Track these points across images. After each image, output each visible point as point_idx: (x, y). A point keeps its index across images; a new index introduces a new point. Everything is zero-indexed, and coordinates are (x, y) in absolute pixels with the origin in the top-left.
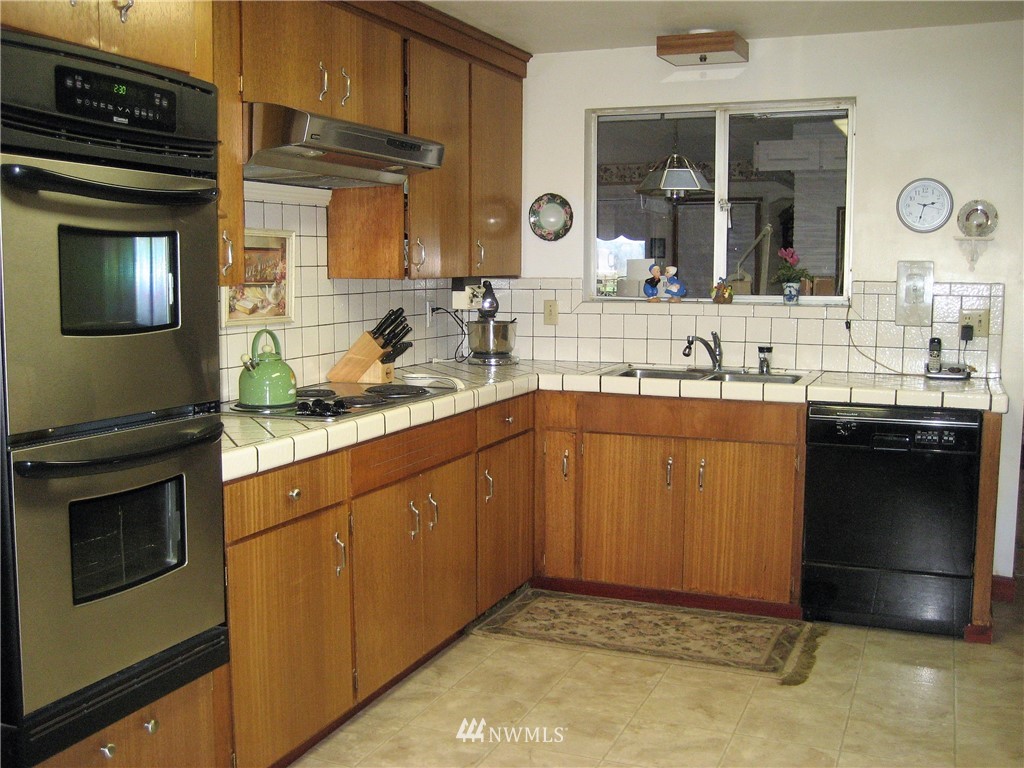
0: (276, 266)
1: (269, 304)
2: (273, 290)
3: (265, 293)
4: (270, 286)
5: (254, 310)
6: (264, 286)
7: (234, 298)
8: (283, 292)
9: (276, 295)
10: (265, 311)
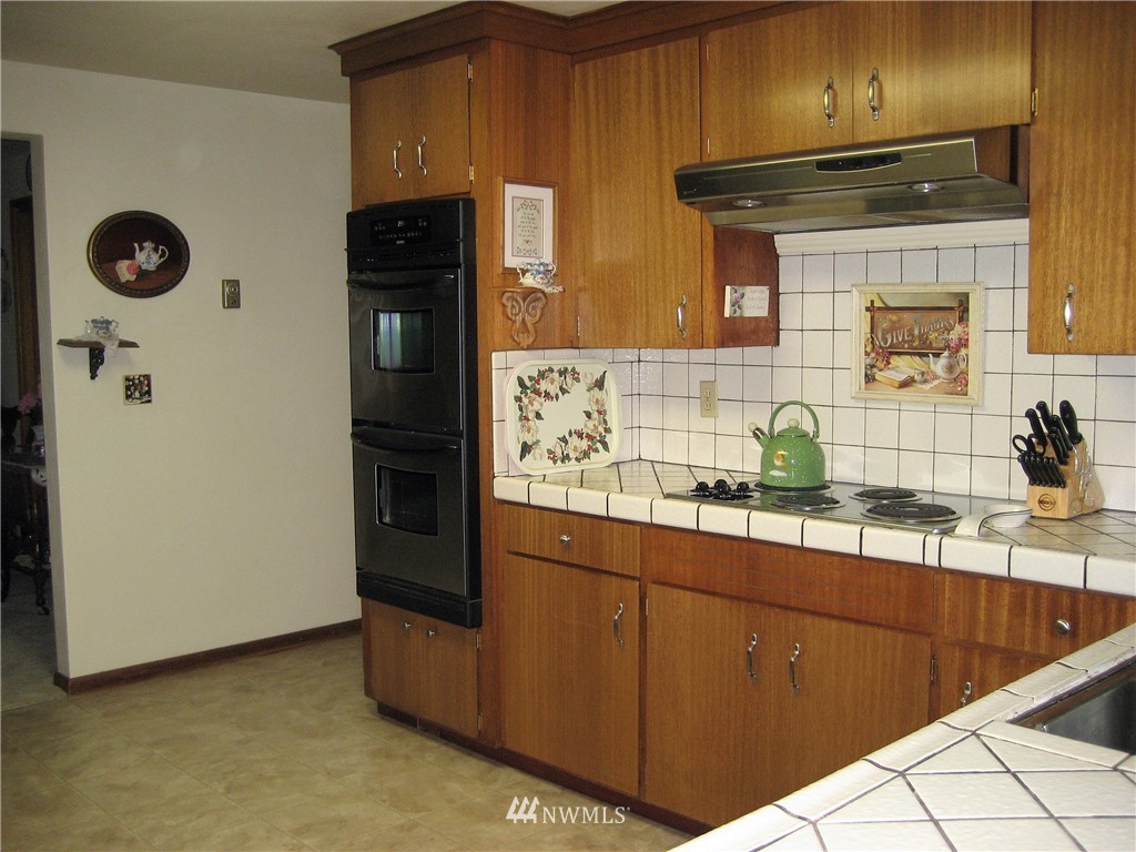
0: (949, 329)
1: (936, 377)
2: (943, 361)
3: (928, 364)
4: (937, 355)
5: (905, 384)
6: (927, 355)
7: (873, 366)
8: (963, 365)
9: (950, 368)
10: (927, 387)
